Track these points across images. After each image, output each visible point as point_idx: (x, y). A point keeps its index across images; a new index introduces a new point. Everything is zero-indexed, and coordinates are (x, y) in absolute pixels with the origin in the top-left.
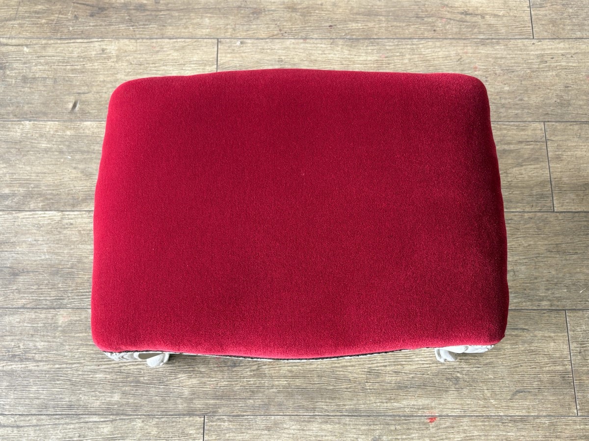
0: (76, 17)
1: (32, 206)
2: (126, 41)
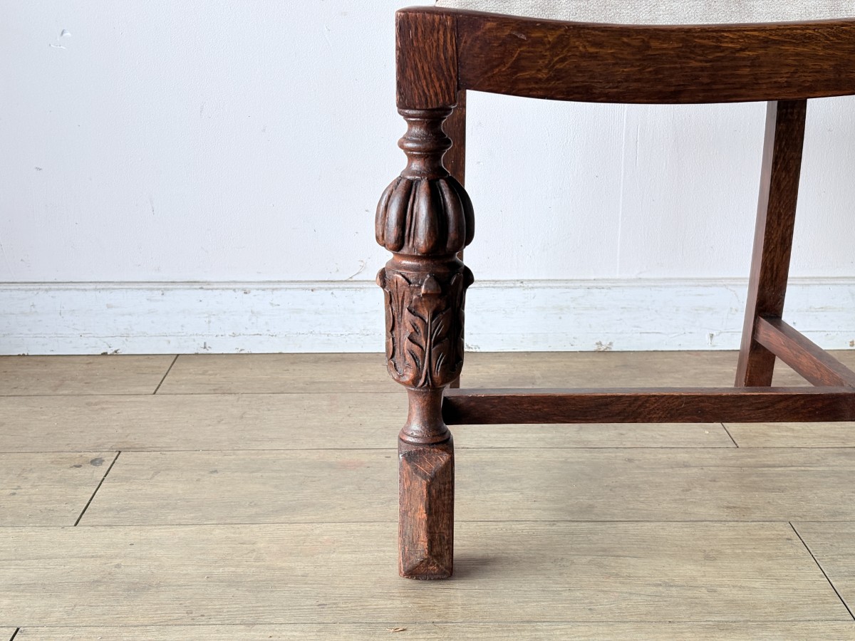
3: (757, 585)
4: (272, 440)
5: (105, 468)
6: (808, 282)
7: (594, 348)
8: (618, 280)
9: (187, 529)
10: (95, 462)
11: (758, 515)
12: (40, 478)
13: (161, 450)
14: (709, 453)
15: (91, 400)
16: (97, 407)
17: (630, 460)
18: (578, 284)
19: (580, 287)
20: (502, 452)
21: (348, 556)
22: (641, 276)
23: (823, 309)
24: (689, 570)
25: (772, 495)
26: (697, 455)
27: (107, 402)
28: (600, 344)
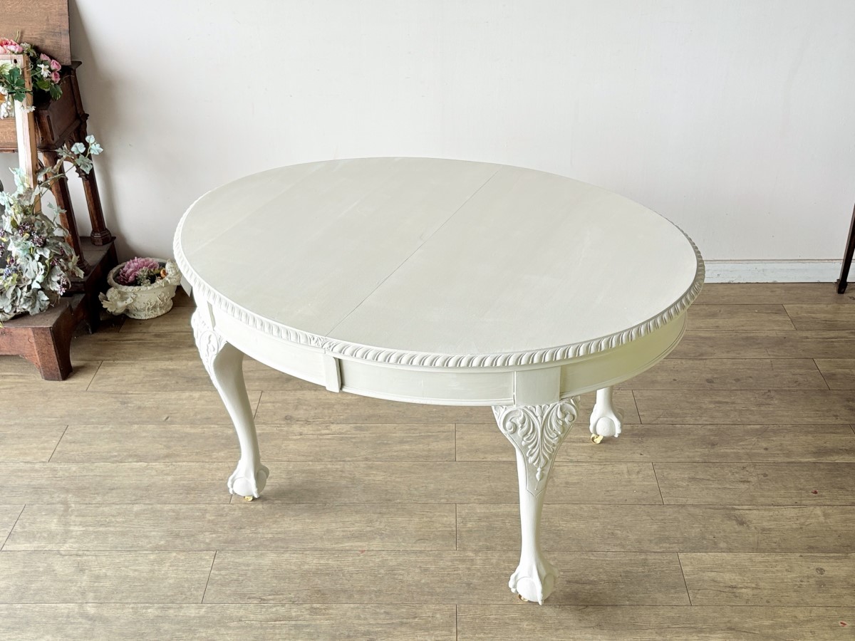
0: (177, 383)
1: (130, 460)
2: (206, 392)
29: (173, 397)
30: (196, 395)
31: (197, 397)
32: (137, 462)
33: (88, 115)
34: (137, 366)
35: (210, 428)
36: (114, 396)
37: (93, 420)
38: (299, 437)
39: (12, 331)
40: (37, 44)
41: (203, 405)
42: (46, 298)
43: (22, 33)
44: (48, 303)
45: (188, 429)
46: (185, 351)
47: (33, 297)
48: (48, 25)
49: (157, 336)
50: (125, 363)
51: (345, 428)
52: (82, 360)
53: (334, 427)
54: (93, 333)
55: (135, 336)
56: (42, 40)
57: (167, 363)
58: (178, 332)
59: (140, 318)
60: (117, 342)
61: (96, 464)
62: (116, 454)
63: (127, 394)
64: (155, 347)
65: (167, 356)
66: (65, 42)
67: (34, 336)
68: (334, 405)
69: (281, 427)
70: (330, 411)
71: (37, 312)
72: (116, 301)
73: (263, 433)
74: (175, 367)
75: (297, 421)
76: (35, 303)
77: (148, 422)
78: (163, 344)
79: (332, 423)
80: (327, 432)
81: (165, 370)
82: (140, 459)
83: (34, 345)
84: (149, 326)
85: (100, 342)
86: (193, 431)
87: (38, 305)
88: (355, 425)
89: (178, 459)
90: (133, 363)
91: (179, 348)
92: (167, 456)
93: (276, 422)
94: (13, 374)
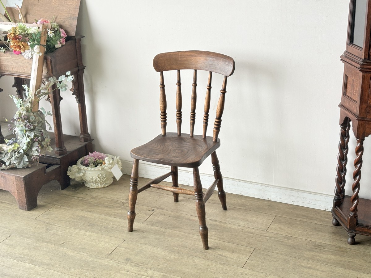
3: (235, 258)
4: (184, 211)
5: (153, 212)
6: (315, 194)
7: (267, 199)
8: (273, 186)
9: (158, 228)
10: (153, 210)
11: (252, 246)
12: (143, 212)
13: (164, 209)
14: (259, 231)
15: (161, 195)
16: (161, 197)
17: (242, 230)
18: (264, 185)
19: (264, 186)
20: (222, 223)
21: (177, 239)
22: (279, 186)
23: (318, 200)
24: (227, 254)
25: (259, 242)
26: (256, 231)
27: (163, 196)
28: (268, 198)
29: (75, 232)
30: (88, 234)
31: (87, 235)
32: (29, 263)
33: (85, 67)
34: (70, 211)
35: (81, 254)
36: (46, 225)
37: (26, 235)
38: (126, 272)
39: (6, 176)
40: (62, 24)
41: (87, 241)
42: (27, 160)
43: (56, 18)
44: (28, 163)
45: (69, 253)
46: (100, 209)
47: (21, 158)
48: (69, 13)
49: (93, 198)
50: (64, 209)
51: (157, 274)
52: (46, 202)
53: (150, 272)
54: (61, 190)
55: (81, 196)
56: (64, 22)
57: (87, 213)
58: (105, 198)
59: (89, 187)
60: (70, 197)
61: (9, 259)
62: (22, 256)
63: (53, 225)
64: (87, 203)
65: (89, 209)
66: (75, 23)
67: (16, 181)
68: (159, 258)
69: (120, 264)
70: (155, 262)
71: (21, 167)
72: (75, 172)
73: (108, 265)
74: (89, 216)
75: (132, 262)
76: (21, 161)
77: (52, 243)
78: (92, 203)
79: (151, 269)
80: (145, 273)
81: (82, 217)
82: (32, 261)
83: (16, 186)
84: (93, 192)
85: (61, 195)
86: (71, 254)
87: (22, 163)
88: (164, 274)
89: (52, 268)
90: (69, 210)
91: (99, 206)
92: (47, 264)
93: (119, 260)
94: (7, 202)
